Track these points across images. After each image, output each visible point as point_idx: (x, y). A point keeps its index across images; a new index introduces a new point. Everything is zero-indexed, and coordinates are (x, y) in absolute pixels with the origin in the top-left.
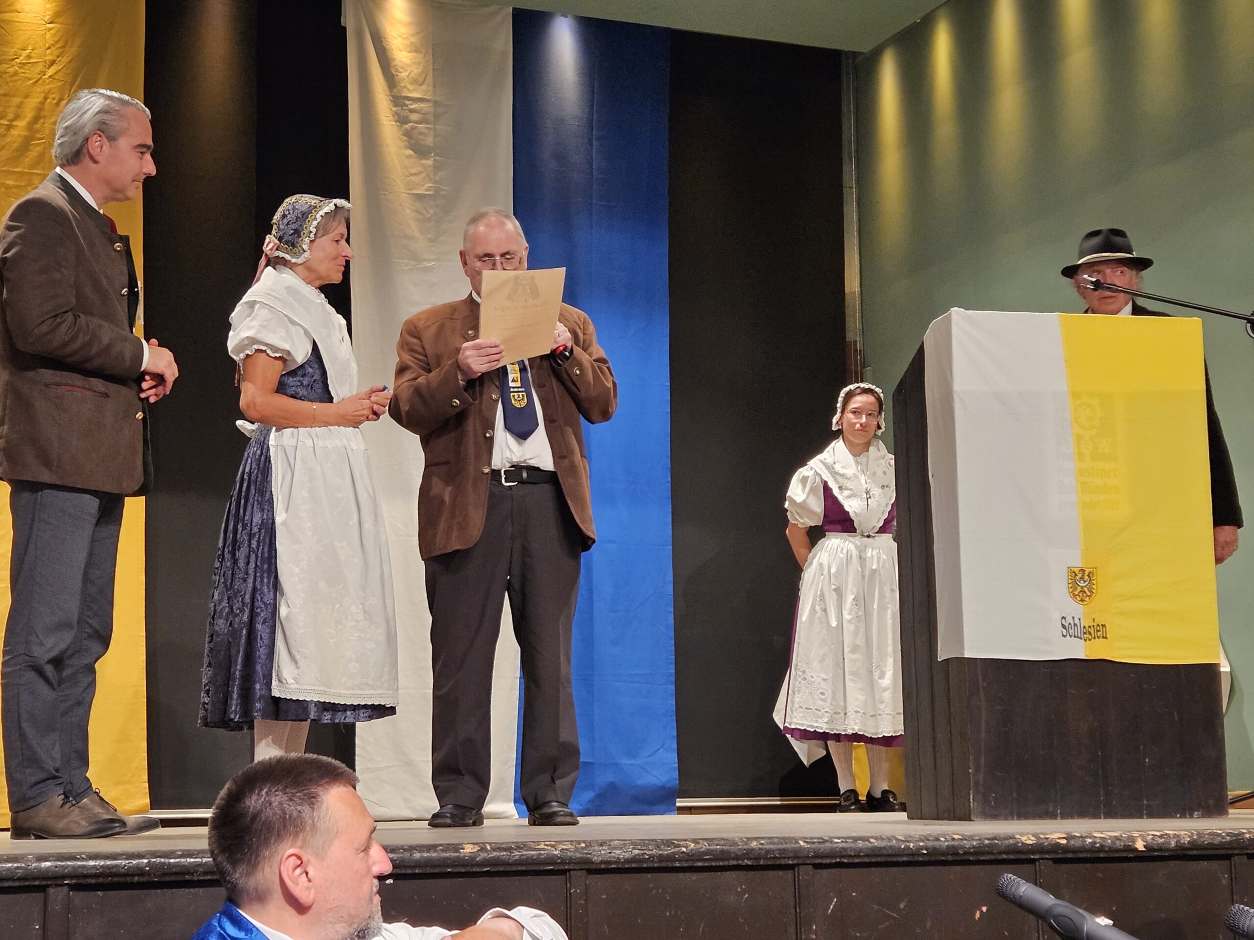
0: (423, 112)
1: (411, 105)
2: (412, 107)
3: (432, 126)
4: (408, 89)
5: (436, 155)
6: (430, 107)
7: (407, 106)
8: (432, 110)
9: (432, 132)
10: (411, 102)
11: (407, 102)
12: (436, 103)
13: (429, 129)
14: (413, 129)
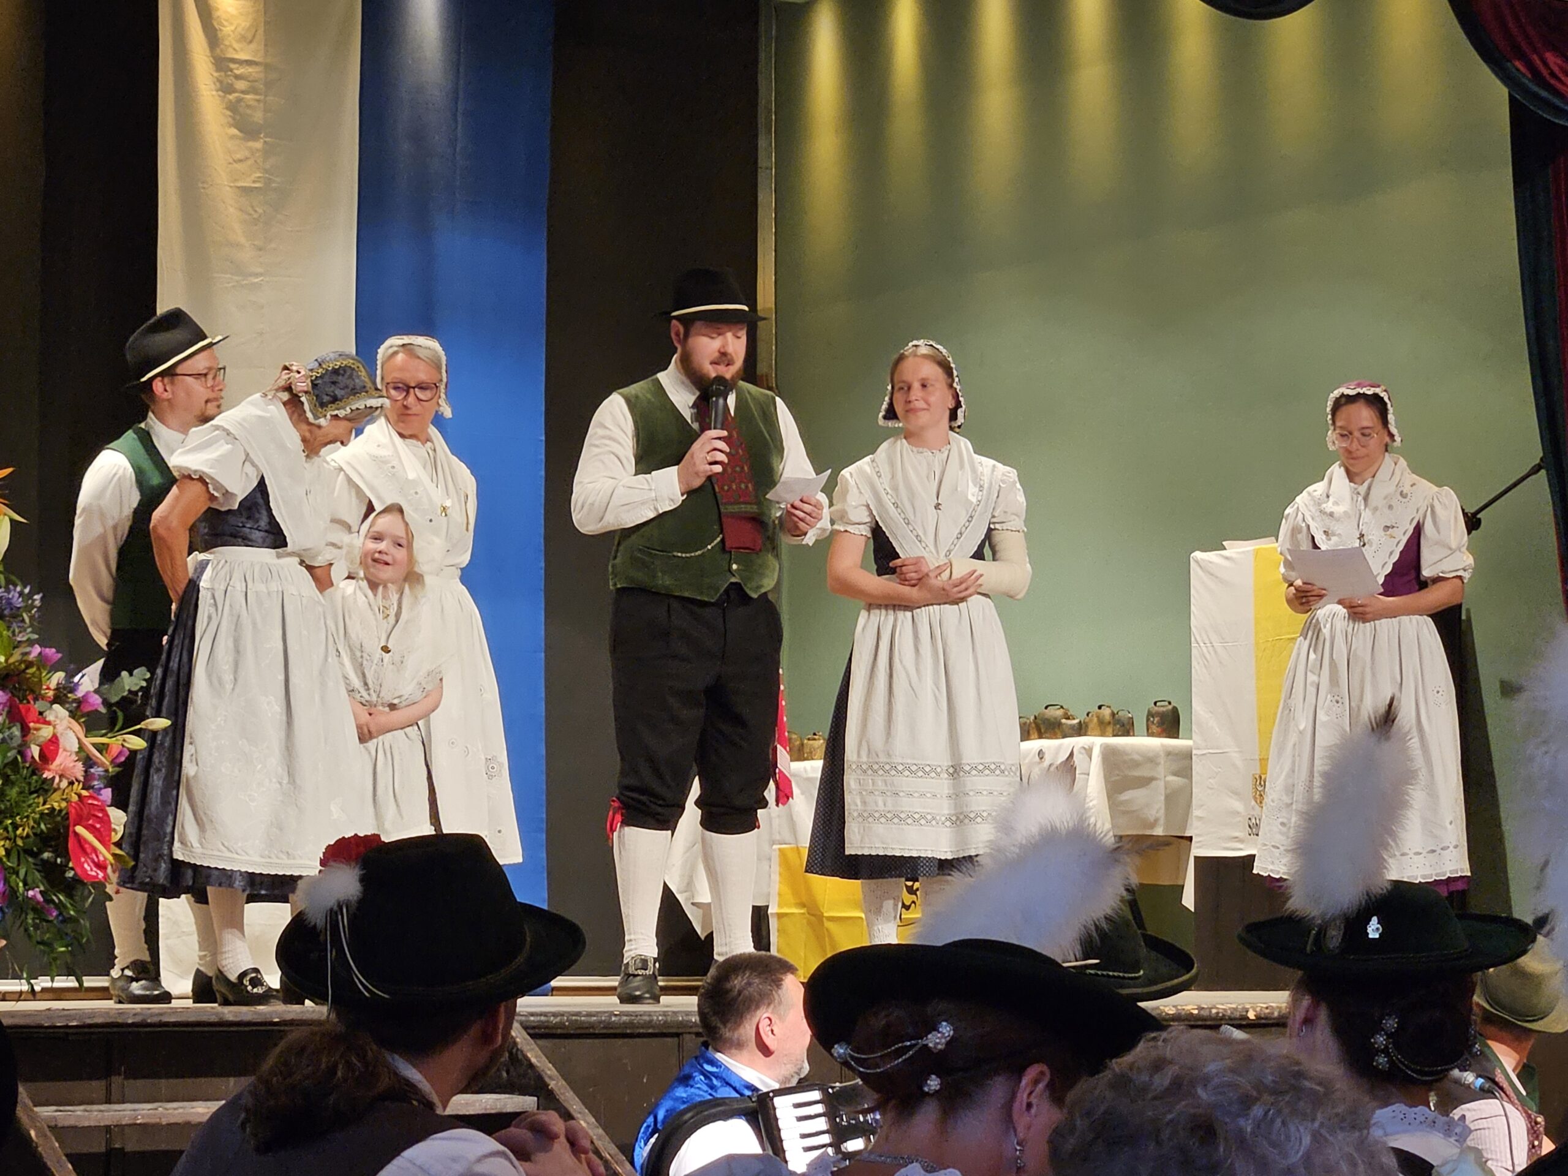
0: (250, 79)
1: (237, 69)
2: (237, 72)
3: (262, 97)
4: (235, 49)
5: (265, 136)
6: (260, 72)
7: (231, 70)
8: (262, 75)
9: (262, 105)
10: (237, 66)
11: (232, 66)
12: (267, 67)
13: (258, 101)
14: (239, 100)
